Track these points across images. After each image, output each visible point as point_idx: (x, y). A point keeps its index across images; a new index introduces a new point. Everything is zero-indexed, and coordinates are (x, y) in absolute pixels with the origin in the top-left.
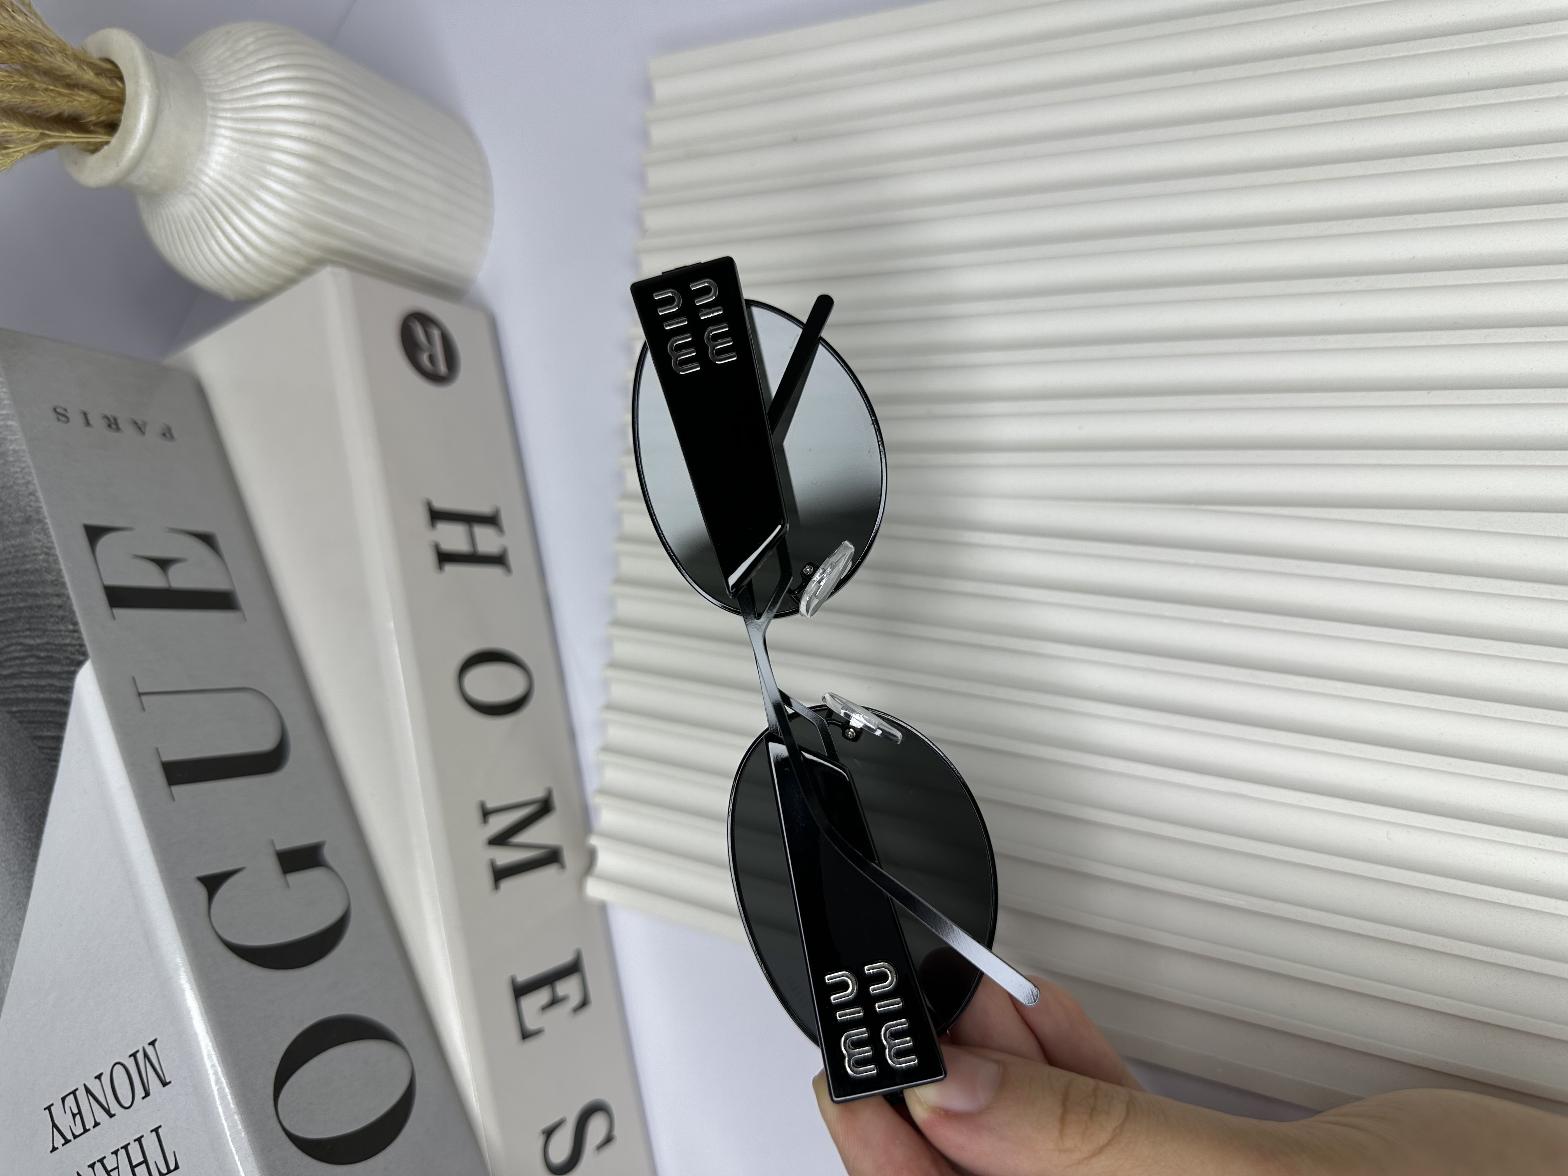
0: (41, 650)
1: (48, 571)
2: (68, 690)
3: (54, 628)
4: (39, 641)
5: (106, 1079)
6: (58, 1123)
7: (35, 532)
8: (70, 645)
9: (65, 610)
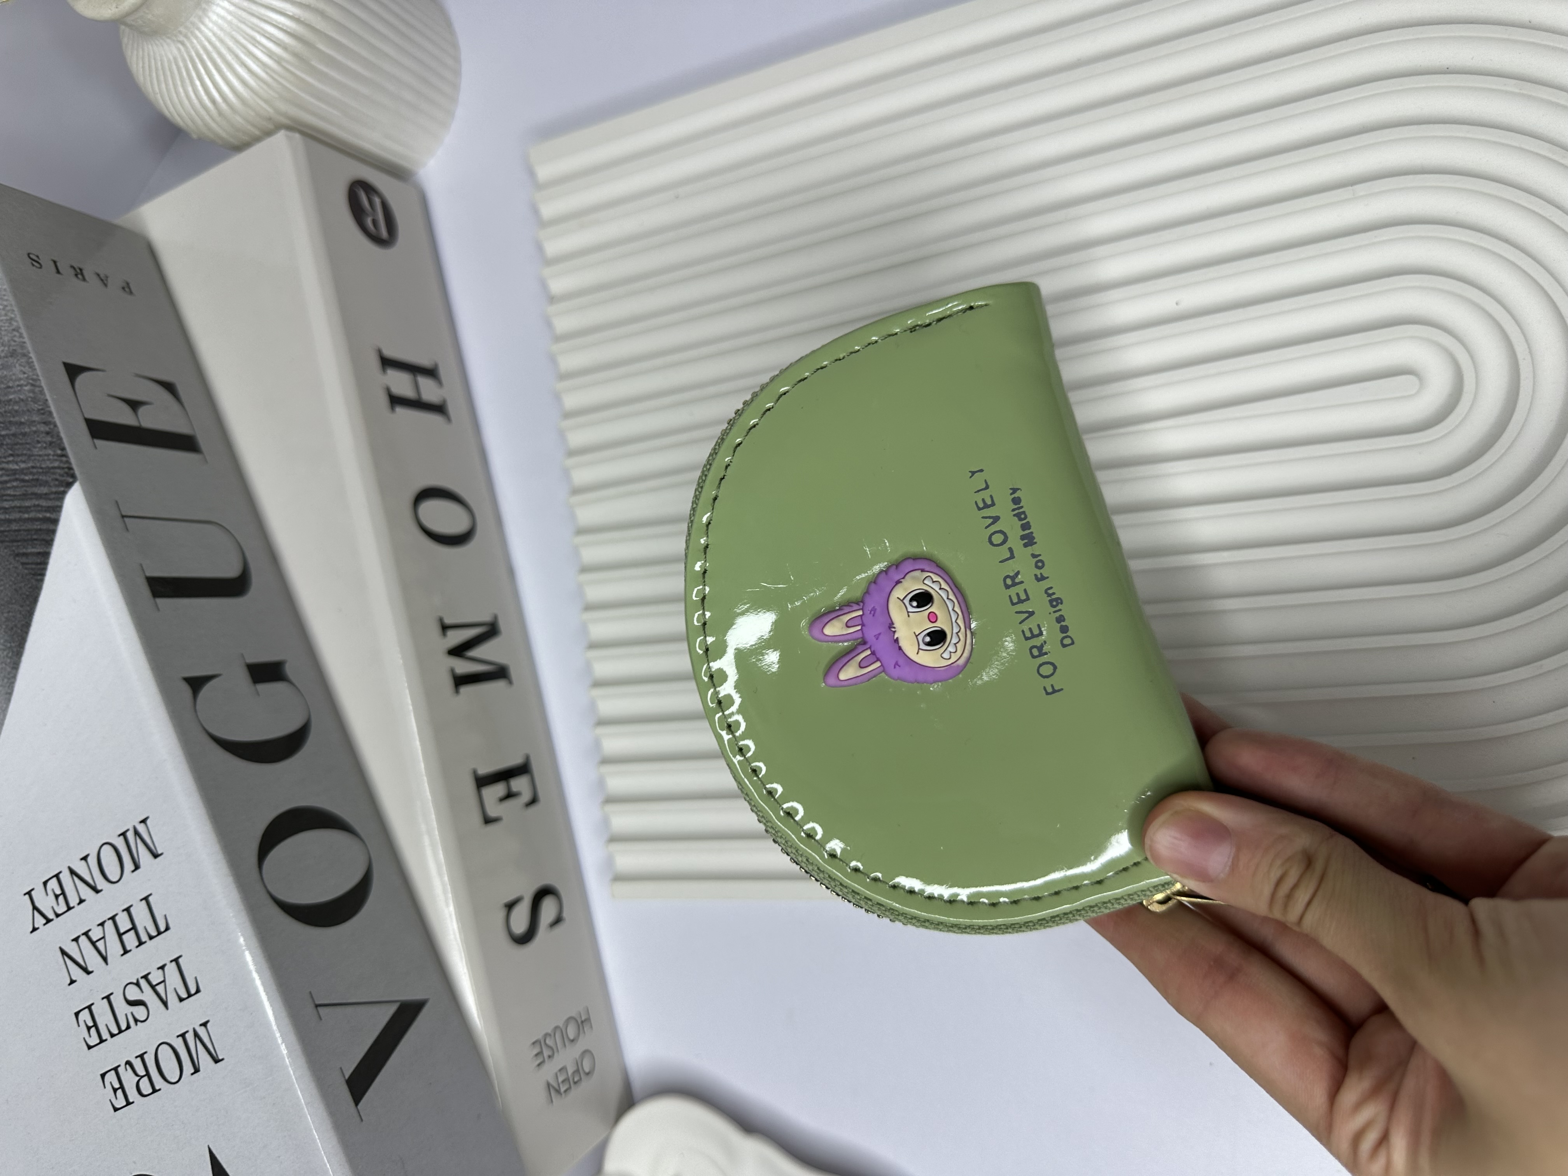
0: (26, 474)
1: (36, 401)
2: (57, 509)
3: (41, 453)
4: (23, 465)
5: (92, 859)
6: (37, 904)
7: (20, 365)
8: (59, 468)
9: (52, 437)
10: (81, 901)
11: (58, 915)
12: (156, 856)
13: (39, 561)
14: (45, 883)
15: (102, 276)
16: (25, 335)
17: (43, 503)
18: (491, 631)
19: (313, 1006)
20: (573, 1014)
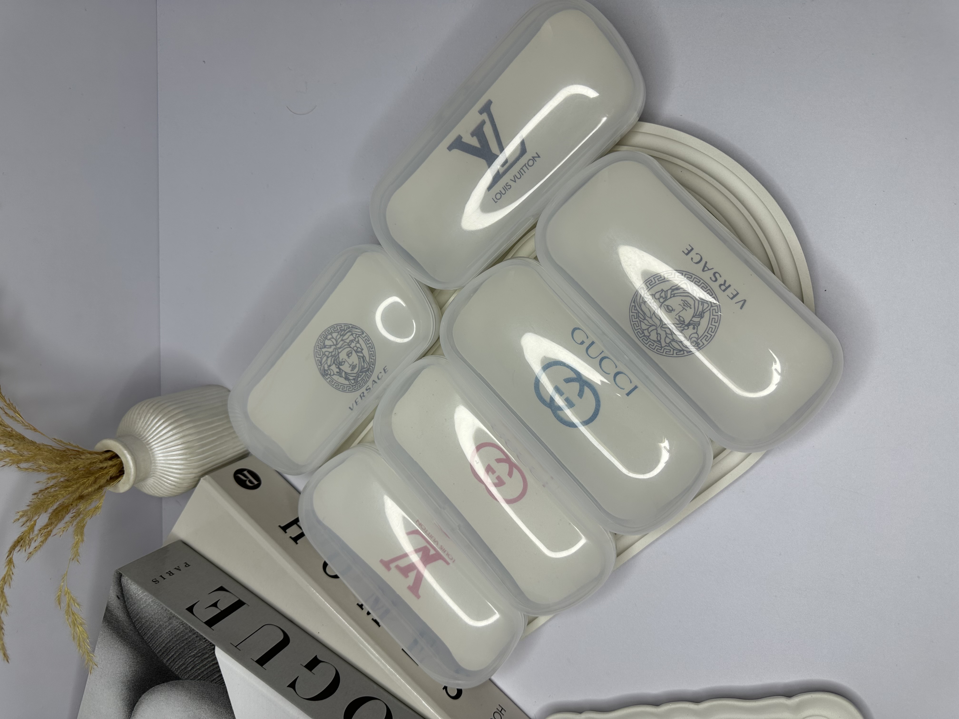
1: (186, 629)
8: (207, 646)
9: (199, 637)
13: (220, 679)
15: (177, 568)
17: (210, 660)
20: (494, 710)
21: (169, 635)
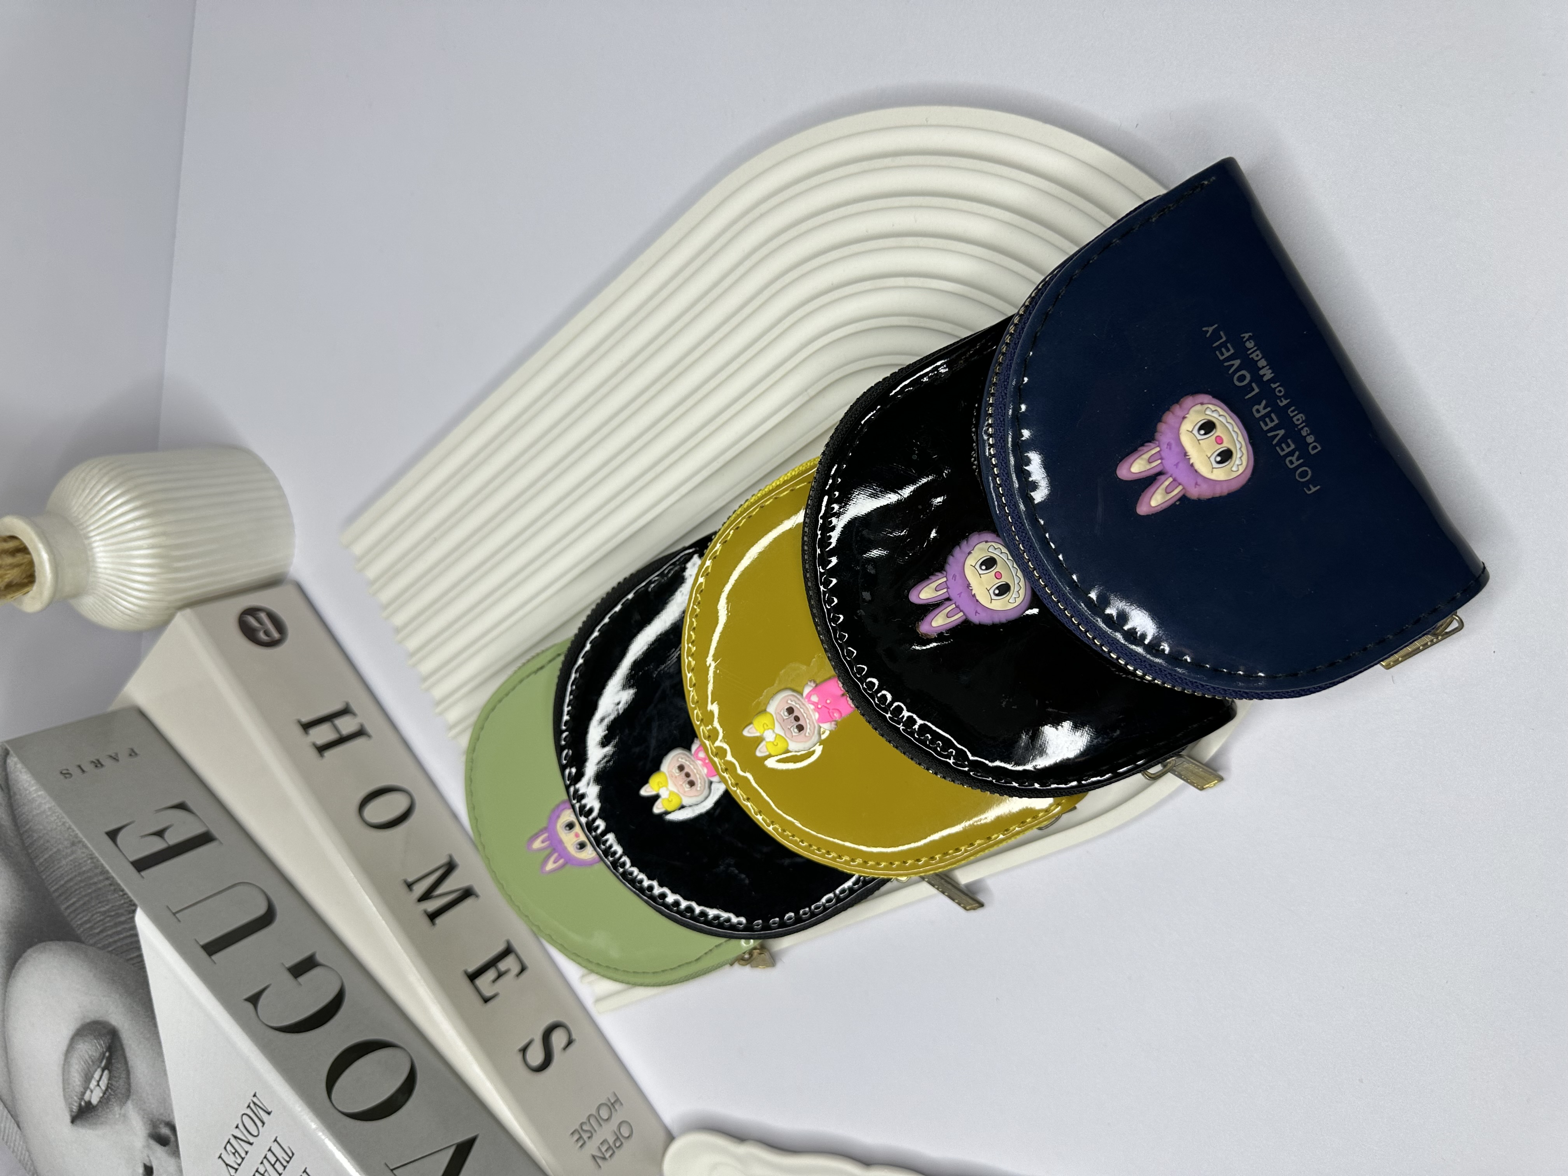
0: (111, 912)
1: (96, 867)
2: (134, 928)
3: (113, 897)
4: (107, 907)
5: (241, 1126)
6: (228, 1162)
7: (80, 849)
8: (125, 903)
9: (114, 886)
10: (247, 1153)
11: (239, 1165)
12: (269, 1113)
14: (225, 1148)
15: (113, 755)
16: (75, 829)
18: (450, 867)
19: (390, 1171)
20: (603, 1100)
21: (71, 869)
